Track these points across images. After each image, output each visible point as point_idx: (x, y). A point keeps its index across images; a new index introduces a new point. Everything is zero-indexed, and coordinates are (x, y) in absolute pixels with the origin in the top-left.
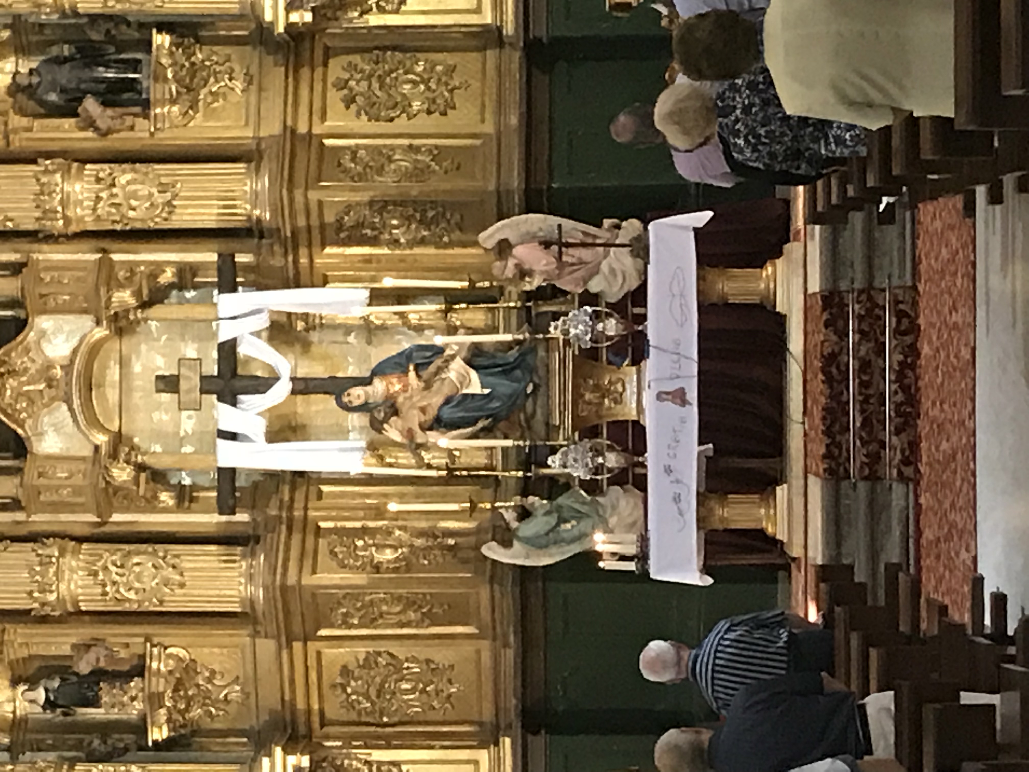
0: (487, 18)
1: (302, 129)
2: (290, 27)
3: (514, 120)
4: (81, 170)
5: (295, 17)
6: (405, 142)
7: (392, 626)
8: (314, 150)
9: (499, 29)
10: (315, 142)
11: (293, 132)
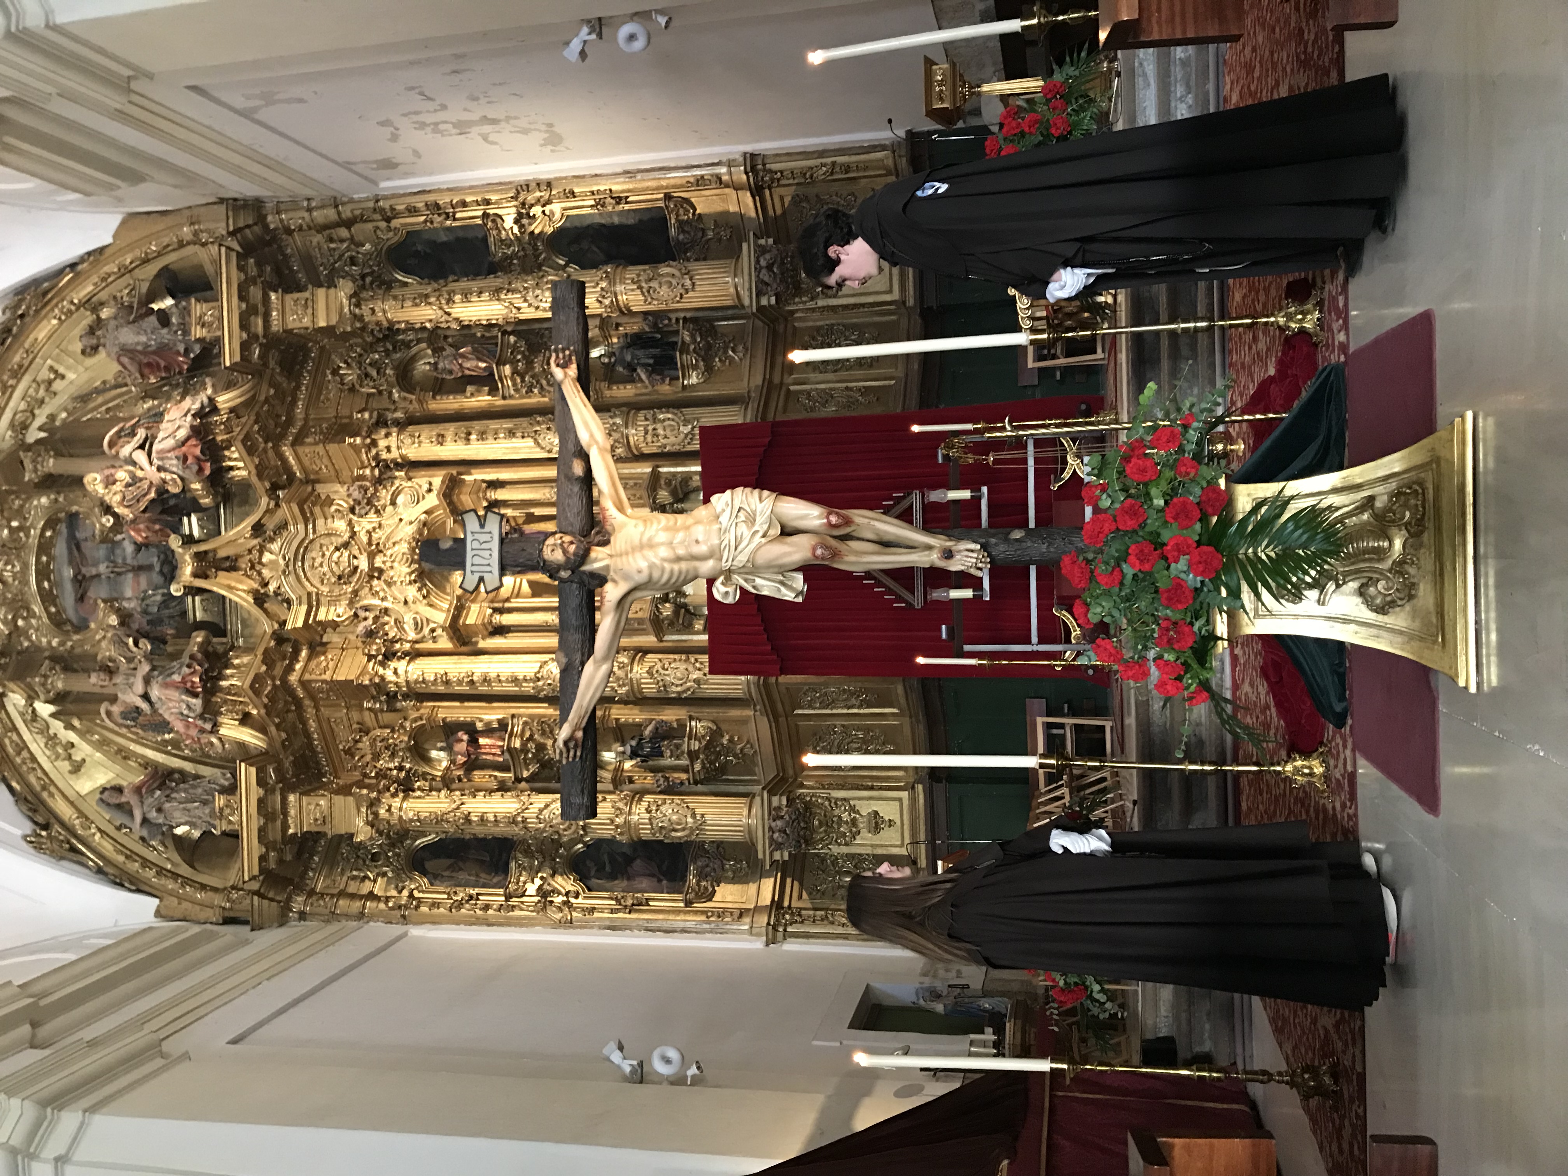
0: (896, 295)
1: (777, 380)
2: (760, 308)
3: (916, 367)
4: (636, 415)
5: (764, 302)
6: (844, 385)
7: (842, 708)
8: (783, 393)
9: (904, 303)
10: (784, 389)
11: (770, 382)
